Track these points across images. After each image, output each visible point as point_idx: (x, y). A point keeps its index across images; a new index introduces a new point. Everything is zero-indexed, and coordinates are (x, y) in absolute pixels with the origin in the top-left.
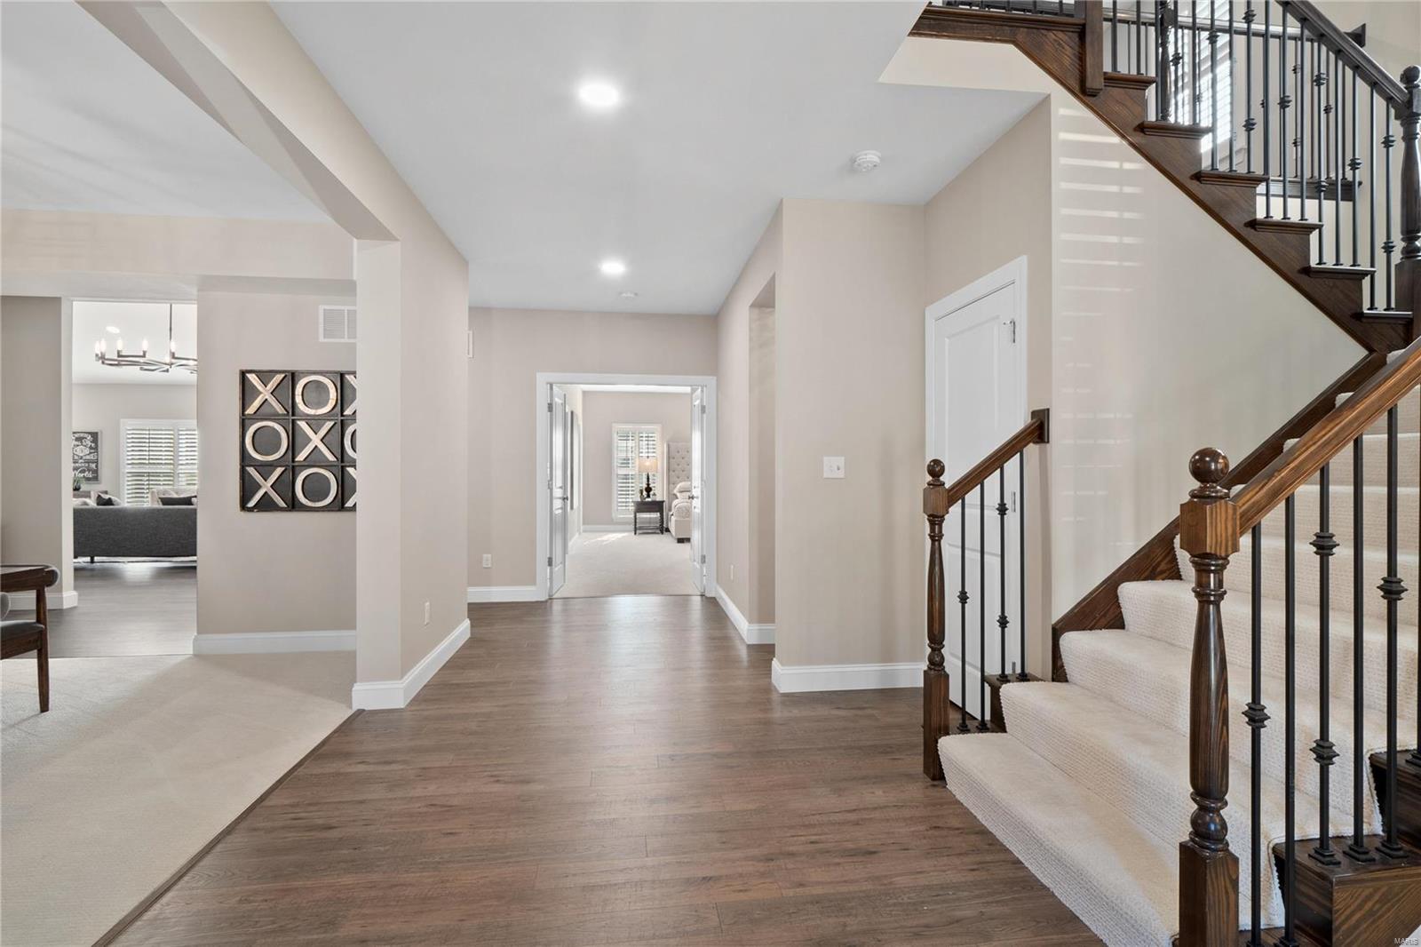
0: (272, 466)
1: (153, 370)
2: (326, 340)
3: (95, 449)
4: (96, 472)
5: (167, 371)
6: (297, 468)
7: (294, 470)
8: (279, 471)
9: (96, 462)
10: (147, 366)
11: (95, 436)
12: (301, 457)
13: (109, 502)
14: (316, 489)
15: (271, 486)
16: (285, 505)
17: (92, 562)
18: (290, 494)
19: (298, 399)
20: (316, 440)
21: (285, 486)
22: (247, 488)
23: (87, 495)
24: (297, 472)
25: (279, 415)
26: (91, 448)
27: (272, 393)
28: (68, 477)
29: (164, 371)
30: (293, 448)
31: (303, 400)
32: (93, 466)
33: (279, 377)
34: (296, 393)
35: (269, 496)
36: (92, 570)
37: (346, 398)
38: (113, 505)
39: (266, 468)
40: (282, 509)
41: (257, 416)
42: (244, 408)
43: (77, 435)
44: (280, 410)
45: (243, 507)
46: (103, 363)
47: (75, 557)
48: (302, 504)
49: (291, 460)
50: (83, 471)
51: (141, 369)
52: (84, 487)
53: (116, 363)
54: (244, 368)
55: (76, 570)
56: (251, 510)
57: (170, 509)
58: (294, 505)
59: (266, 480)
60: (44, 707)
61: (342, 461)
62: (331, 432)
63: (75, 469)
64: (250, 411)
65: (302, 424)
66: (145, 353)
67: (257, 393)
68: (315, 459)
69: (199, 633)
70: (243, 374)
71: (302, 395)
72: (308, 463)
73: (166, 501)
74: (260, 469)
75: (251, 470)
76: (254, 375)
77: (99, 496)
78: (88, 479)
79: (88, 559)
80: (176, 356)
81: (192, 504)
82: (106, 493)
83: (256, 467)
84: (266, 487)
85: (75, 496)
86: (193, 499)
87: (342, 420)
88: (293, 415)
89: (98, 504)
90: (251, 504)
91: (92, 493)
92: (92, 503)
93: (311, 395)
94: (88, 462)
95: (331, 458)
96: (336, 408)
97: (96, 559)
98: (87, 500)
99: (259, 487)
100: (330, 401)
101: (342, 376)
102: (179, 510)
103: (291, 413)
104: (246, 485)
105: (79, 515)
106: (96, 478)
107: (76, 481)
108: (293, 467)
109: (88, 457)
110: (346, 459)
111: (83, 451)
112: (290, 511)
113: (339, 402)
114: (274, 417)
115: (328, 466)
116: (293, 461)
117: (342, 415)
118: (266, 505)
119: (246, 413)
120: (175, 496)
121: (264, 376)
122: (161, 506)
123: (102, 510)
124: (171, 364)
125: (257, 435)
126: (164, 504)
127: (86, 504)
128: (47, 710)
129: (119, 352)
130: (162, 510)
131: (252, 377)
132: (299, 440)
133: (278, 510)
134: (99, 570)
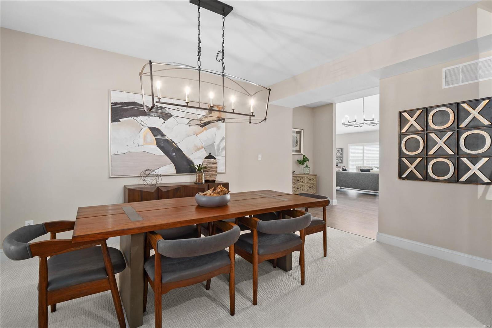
0: (415, 157)
1: (357, 127)
2: (447, 87)
3: (342, 153)
4: (342, 160)
5: (362, 126)
6: (428, 159)
7: (426, 159)
8: (418, 160)
9: (342, 157)
10: (356, 125)
11: (342, 149)
12: (431, 153)
13: (345, 170)
14: (440, 169)
15: (414, 168)
16: (421, 178)
17: (341, 188)
18: (425, 173)
19: (430, 122)
20: (441, 143)
21: (422, 168)
22: (402, 168)
23: (340, 167)
24: (428, 161)
25: (418, 131)
26: (341, 153)
27: (415, 121)
28: (335, 162)
29: (361, 126)
30: (427, 148)
31: (433, 122)
32: (341, 158)
33: (418, 112)
34: (429, 119)
35: (413, 172)
36: (341, 191)
37: (460, 118)
38: (346, 171)
39: (412, 159)
40: (420, 180)
41: (407, 133)
42: (401, 130)
43: (338, 150)
44: (419, 128)
45: (400, 177)
46: (344, 126)
47: (337, 186)
48: (431, 177)
49: (425, 154)
50: (339, 160)
51: (354, 126)
52: (339, 165)
53: (347, 125)
54: (401, 110)
55: (337, 190)
56: (404, 179)
57: (363, 173)
58: (427, 178)
59: (411, 165)
60: (325, 255)
61: (458, 155)
62: (451, 137)
63: (337, 159)
64: (404, 130)
65: (432, 135)
66: (356, 120)
67: (407, 121)
68: (440, 153)
69: (379, 231)
70: (400, 113)
71: (432, 119)
72: (435, 156)
73: (362, 170)
74: (408, 159)
75: (404, 160)
76: (406, 113)
77: (343, 168)
78: (340, 162)
79: (340, 187)
80: (365, 120)
81: (370, 172)
82: (344, 167)
83: (406, 158)
84: (412, 168)
85: (337, 168)
86: (370, 170)
87: (458, 131)
88: (427, 131)
89: (343, 170)
90: (404, 176)
91: (341, 167)
92: (341, 170)
93: (438, 119)
94: (340, 157)
95: (451, 153)
96: (454, 124)
97: (342, 188)
98: (340, 169)
99: (408, 168)
100: (450, 120)
101: (458, 105)
102: (366, 174)
103: (425, 130)
104: (402, 166)
105: (338, 173)
106: (342, 162)
107: (337, 163)
108: (427, 158)
109: (340, 156)
110: (460, 153)
111: (339, 154)
112: (424, 181)
113: (456, 120)
114: (417, 132)
115: (448, 157)
116: (427, 155)
117: (458, 128)
118: (411, 177)
119: (402, 132)
120: (364, 169)
121: (411, 112)
122: (360, 172)
123: (344, 172)
124: (363, 123)
125: (407, 143)
126: (361, 171)
127: (339, 170)
128: (326, 256)
129: (348, 121)
130: (361, 173)
131: (405, 114)
132: (430, 143)
133: (418, 180)
134: (343, 191)
